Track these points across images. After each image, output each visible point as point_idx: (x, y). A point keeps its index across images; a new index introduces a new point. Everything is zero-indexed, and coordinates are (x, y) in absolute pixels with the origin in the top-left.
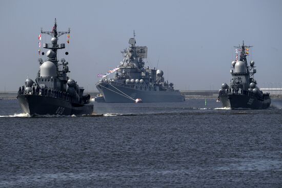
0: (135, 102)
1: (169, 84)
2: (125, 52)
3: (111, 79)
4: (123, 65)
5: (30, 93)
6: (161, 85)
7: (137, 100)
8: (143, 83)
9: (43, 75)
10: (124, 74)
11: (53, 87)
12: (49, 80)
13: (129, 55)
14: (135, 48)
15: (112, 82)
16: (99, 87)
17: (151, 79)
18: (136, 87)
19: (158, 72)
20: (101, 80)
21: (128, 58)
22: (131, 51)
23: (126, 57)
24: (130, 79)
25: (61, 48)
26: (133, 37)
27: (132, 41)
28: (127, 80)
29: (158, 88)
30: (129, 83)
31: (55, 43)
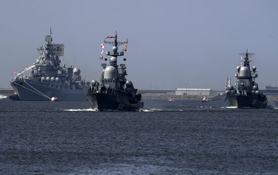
0: (51, 100)
1: (86, 82)
2: (42, 49)
3: (26, 77)
4: (38, 63)
5: (98, 92)
6: (78, 83)
7: (53, 99)
8: (58, 81)
9: (106, 77)
10: (40, 71)
11: (115, 86)
12: (111, 82)
13: (45, 53)
14: (52, 45)
15: (27, 80)
16: (13, 84)
17: (67, 78)
18: (52, 85)
19: (75, 70)
20: (15, 78)
21: (44, 56)
22: (47, 49)
23: (42, 54)
24: (46, 77)
25: (121, 55)
26: (49, 35)
27: (49, 39)
28: (43, 78)
29: (74, 86)
30: (45, 81)
31: (115, 51)
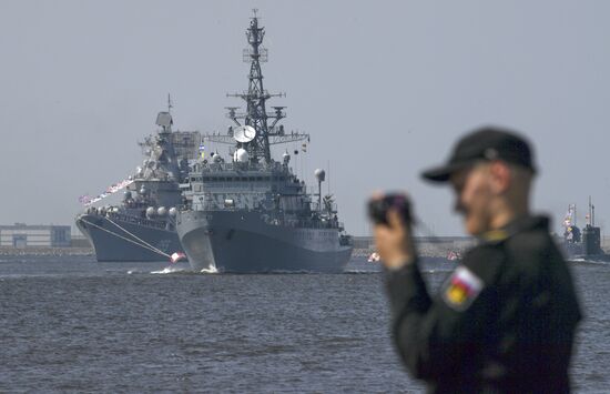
0: (169, 260)
2: (148, 143)
3: (112, 208)
4: (141, 175)
7: (175, 256)
10: (144, 194)
13: (156, 153)
14: (173, 135)
15: (112, 214)
20: (86, 210)
21: (153, 158)
22: (160, 143)
23: (149, 154)
24: (156, 207)
26: (167, 110)
27: (165, 119)
28: (150, 209)
30: (154, 215)
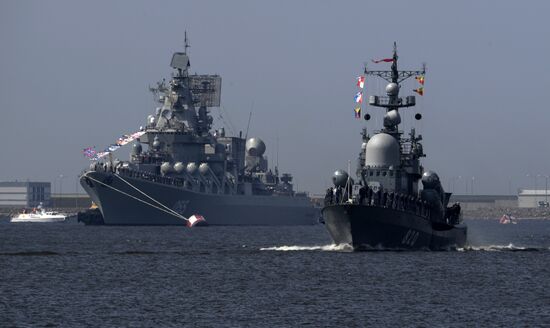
0: (186, 223)
1: (280, 176)
2: (162, 89)
3: (122, 163)
4: (154, 125)
6: (258, 179)
7: (193, 220)
8: (207, 173)
10: (158, 148)
11: (394, 187)
13: (170, 99)
14: (189, 79)
15: (123, 171)
16: (87, 182)
17: (229, 163)
18: (189, 184)
19: (251, 143)
20: (92, 166)
21: (167, 106)
22: (176, 88)
23: (162, 102)
24: (172, 163)
26: (183, 51)
27: (181, 60)
28: (165, 165)
29: (248, 187)
30: (170, 172)
